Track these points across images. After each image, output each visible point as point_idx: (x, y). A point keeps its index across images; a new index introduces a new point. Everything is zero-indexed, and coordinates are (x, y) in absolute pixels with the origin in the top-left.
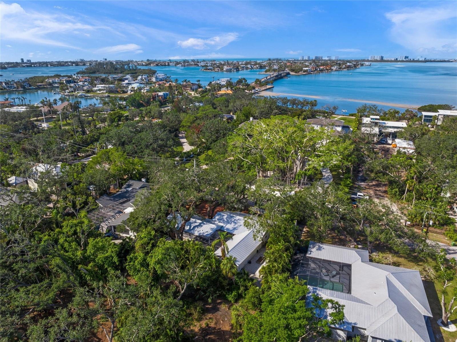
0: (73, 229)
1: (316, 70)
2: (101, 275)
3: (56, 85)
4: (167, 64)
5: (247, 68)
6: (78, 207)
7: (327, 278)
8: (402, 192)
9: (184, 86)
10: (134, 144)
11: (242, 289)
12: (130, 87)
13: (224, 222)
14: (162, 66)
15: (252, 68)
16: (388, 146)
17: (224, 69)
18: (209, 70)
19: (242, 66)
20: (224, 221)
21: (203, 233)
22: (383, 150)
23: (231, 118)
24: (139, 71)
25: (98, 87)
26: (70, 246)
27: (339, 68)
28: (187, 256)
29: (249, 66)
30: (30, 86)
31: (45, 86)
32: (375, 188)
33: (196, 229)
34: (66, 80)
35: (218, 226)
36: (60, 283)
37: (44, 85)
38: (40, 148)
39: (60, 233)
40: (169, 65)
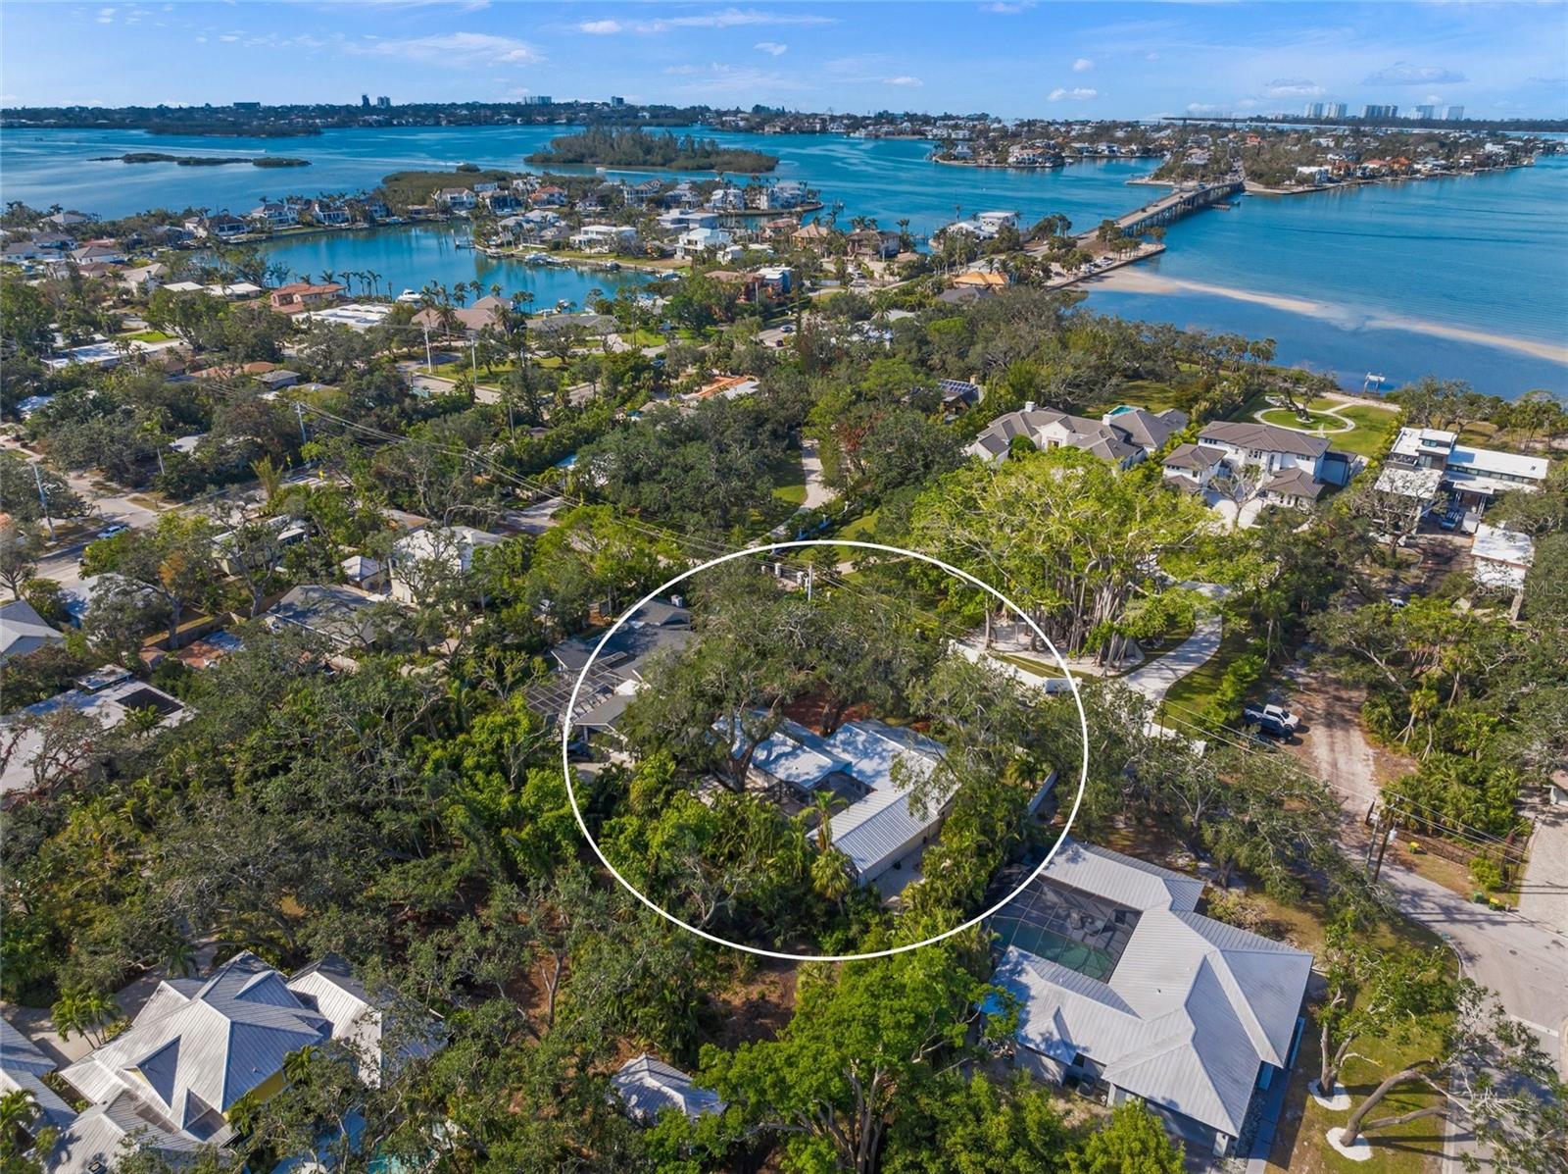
0: (496, 736)
1: (1348, 174)
2: (548, 853)
3: (463, 213)
4: (818, 127)
5: (1095, 156)
6: (510, 679)
7: (1077, 935)
8: (1400, 720)
9: (854, 241)
10: (664, 480)
11: (855, 928)
12: (683, 238)
13: (856, 752)
14: (802, 132)
15: (1112, 155)
16: (1459, 541)
17: (1011, 160)
18: (956, 158)
19: (1078, 145)
20: (856, 748)
21: (798, 776)
22: (1435, 555)
23: (970, 396)
24: (719, 159)
25: (586, 233)
26: (489, 782)
27: (1444, 167)
28: (741, 832)
29: (1102, 147)
30: (389, 214)
31: (431, 215)
32: (1337, 689)
33: (783, 761)
34: (492, 197)
35: (836, 760)
36: (465, 864)
37: (427, 212)
38: (421, 474)
39: (467, 743)
40: (824, 131)
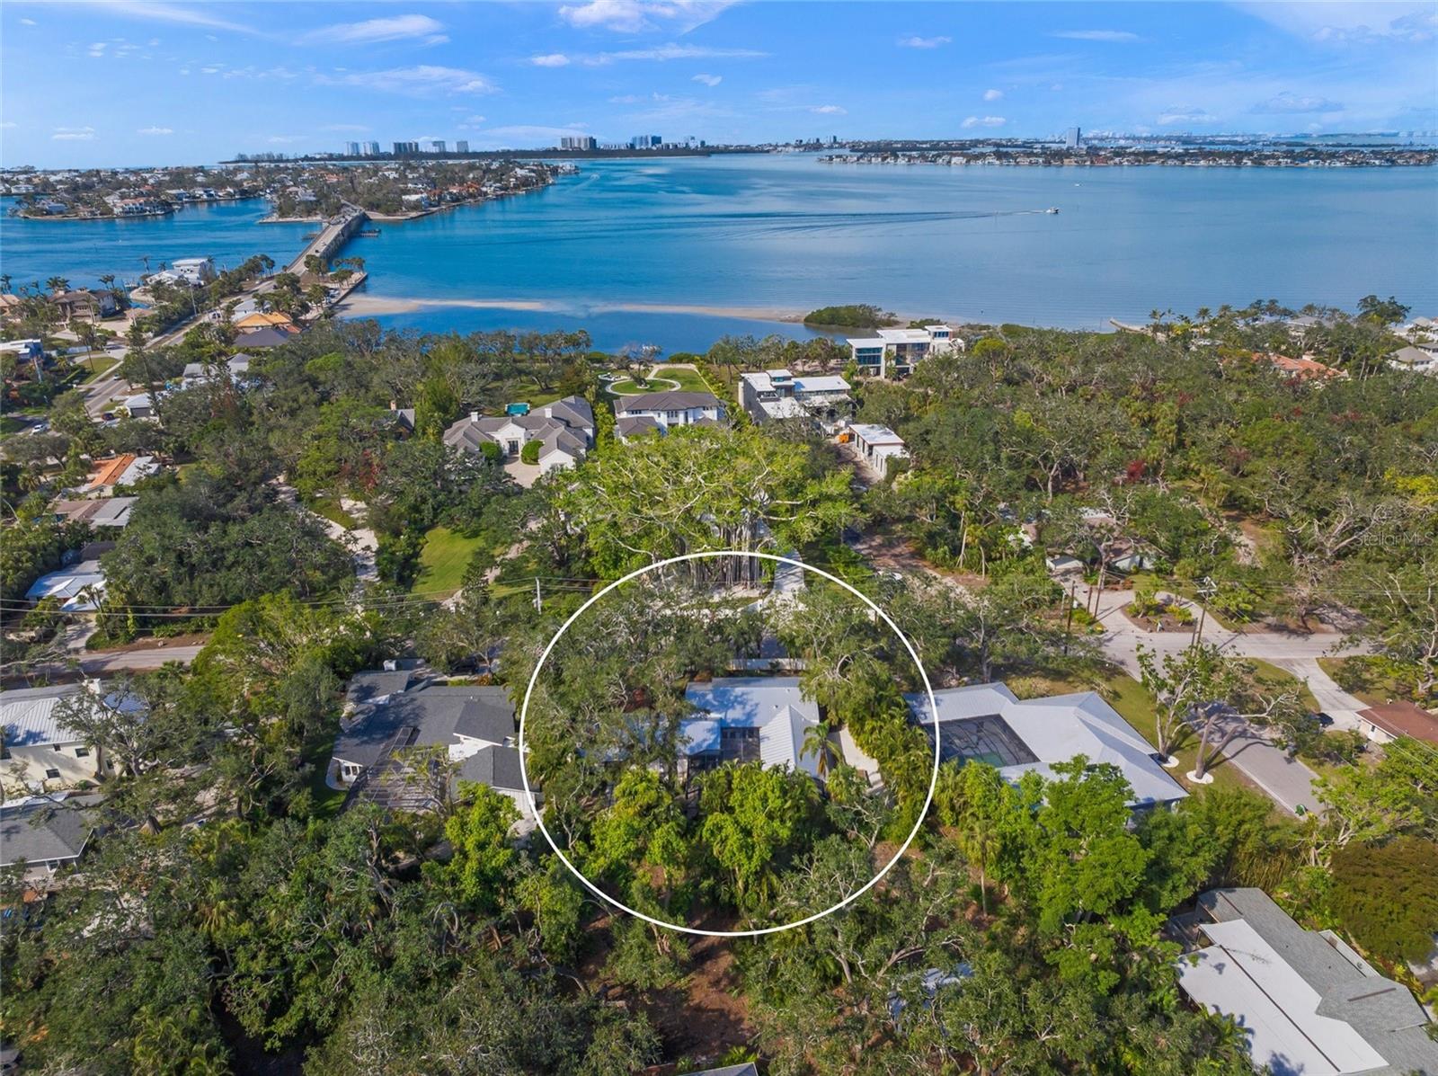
1: (441, 199)
5: (194, 200)
8: (953, 551)
9: (63, 304)
13: (715, 708)
15: (212, 198)
17: (117, 211)
18: (50, 214)
19: (173, 192)
20: (713, 705)
27: (503, 189)
29: (199, 192)
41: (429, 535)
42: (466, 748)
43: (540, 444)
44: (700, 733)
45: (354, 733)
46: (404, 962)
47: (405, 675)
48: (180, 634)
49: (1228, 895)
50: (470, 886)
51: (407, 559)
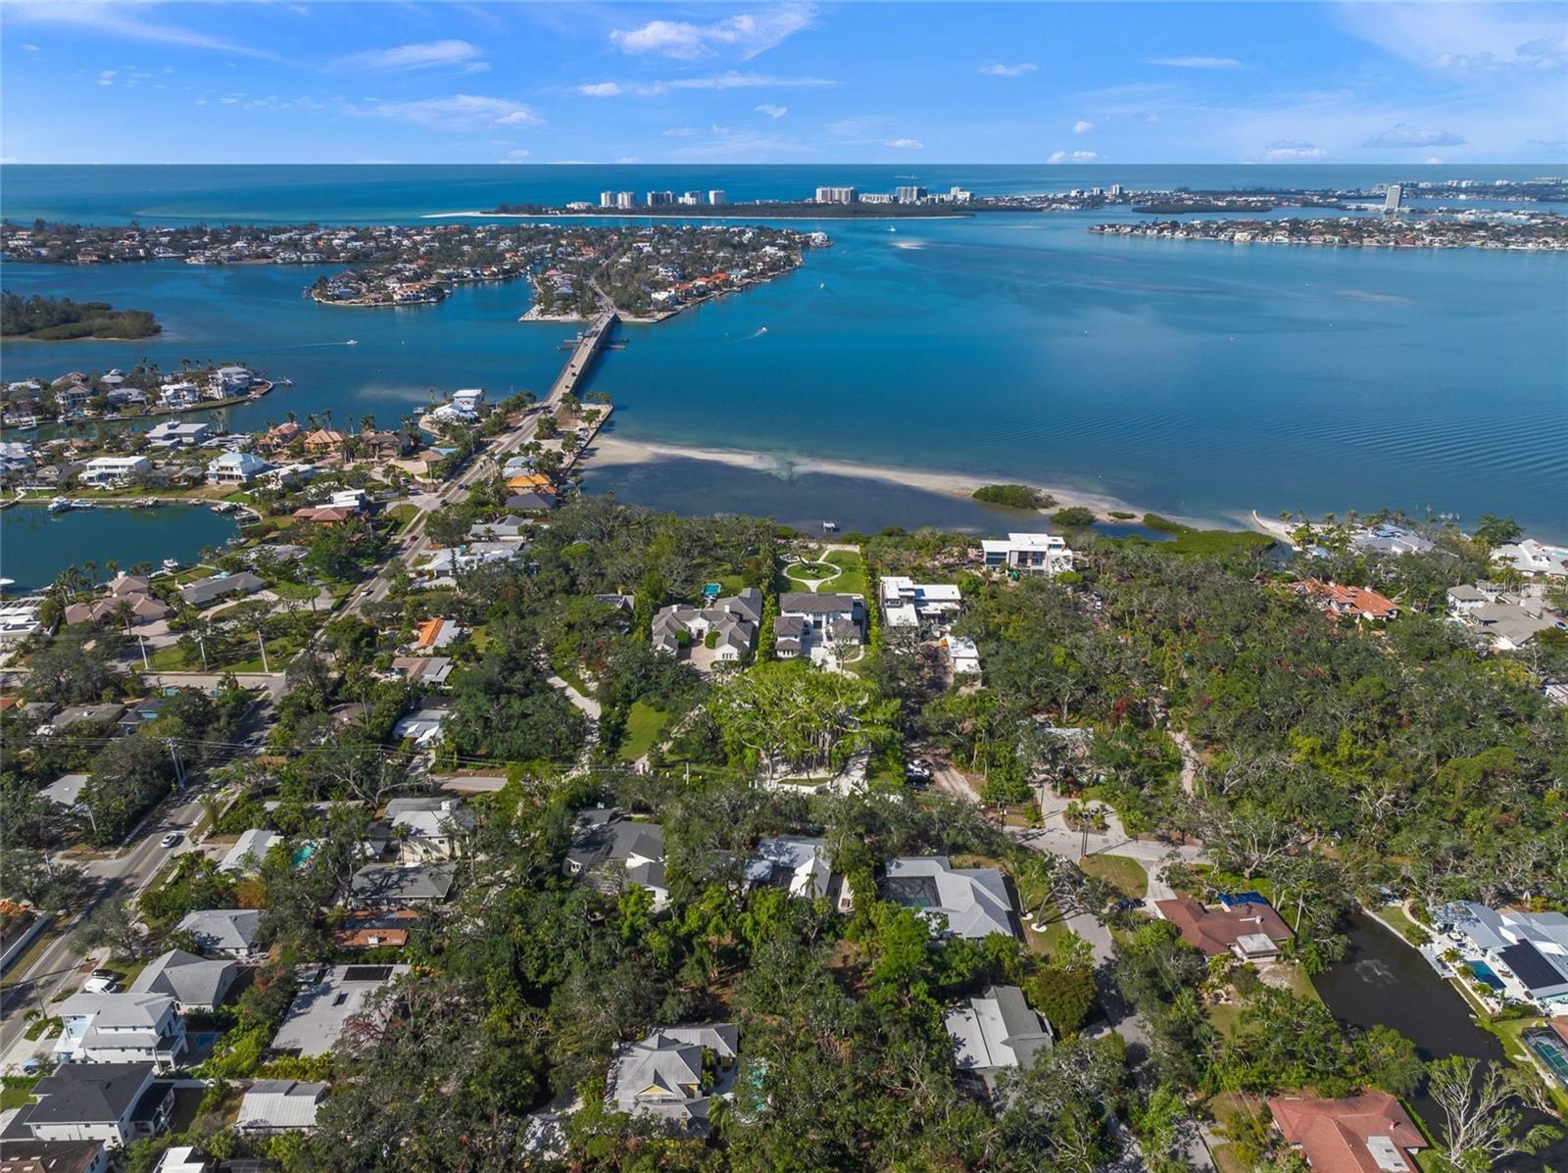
4: (142, 252)
8: (969, 758)
9: (374, 445)
12: (213, 466)
15: (477, 278)
16: (936, 644)
29: (467, 271)
32: (932, 750)
41: (634, 705)
42: (636, 861)
43: (718, 635)
44: (759, 869)
45: (579, 846)
46: (594, 960)
47: (609, 813)
48: (482, 768)
49: (998, 989)
50: (626, 932)
51: (618, 725)
